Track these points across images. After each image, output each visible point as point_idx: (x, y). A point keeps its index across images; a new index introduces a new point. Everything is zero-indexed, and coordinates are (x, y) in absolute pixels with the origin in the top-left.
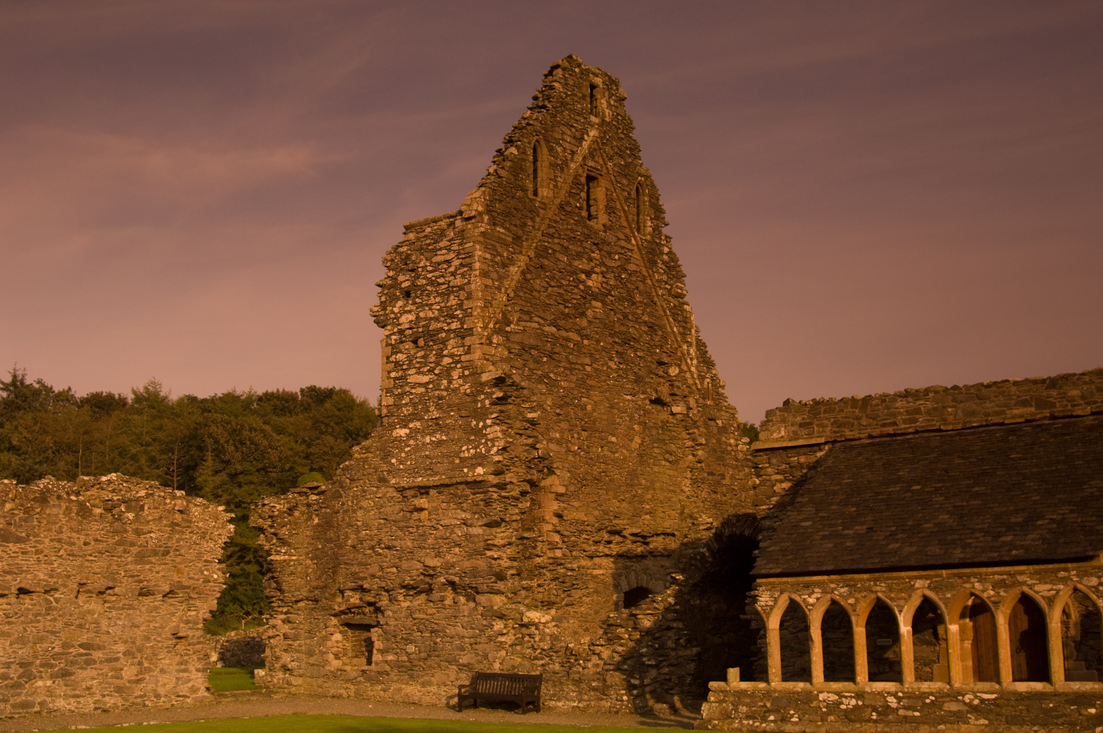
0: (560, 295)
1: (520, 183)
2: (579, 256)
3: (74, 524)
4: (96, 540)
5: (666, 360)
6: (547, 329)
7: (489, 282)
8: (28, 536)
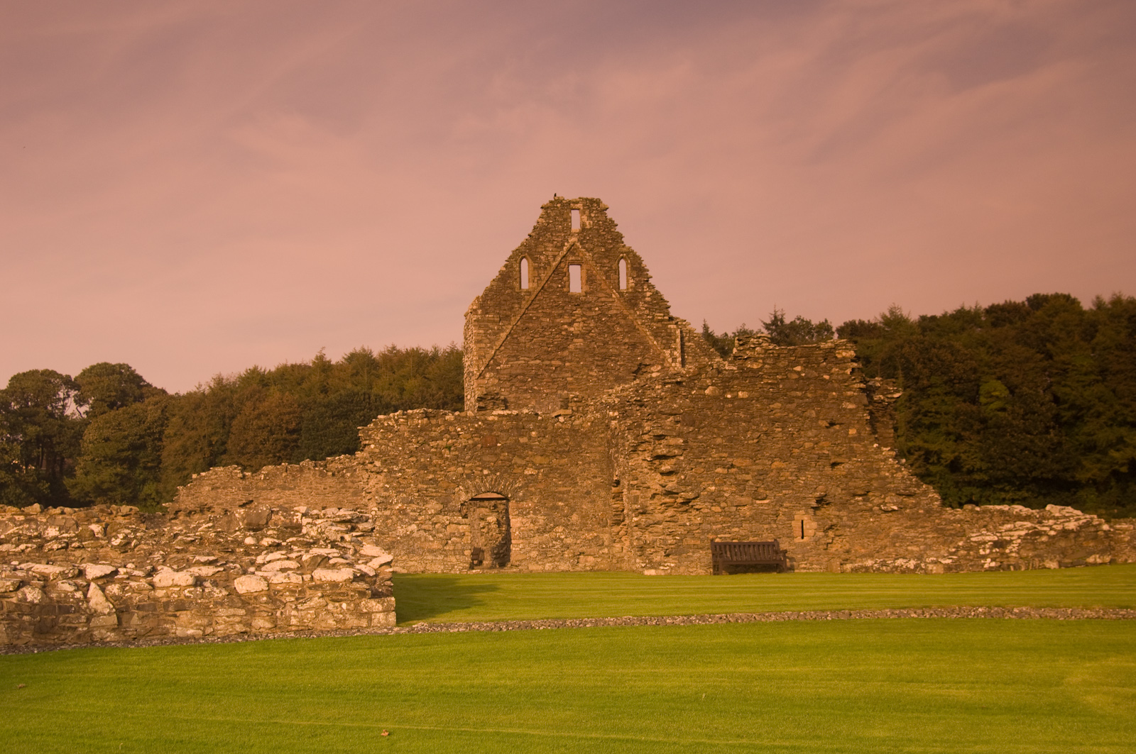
0: (544, 341)
1: (509, 285)
2: (561, 316)
3: (317, 480)
4: (330, 487)
5: (647, 361)
6: (532, 362)
7: (483, 345)
8: (295, 487)
